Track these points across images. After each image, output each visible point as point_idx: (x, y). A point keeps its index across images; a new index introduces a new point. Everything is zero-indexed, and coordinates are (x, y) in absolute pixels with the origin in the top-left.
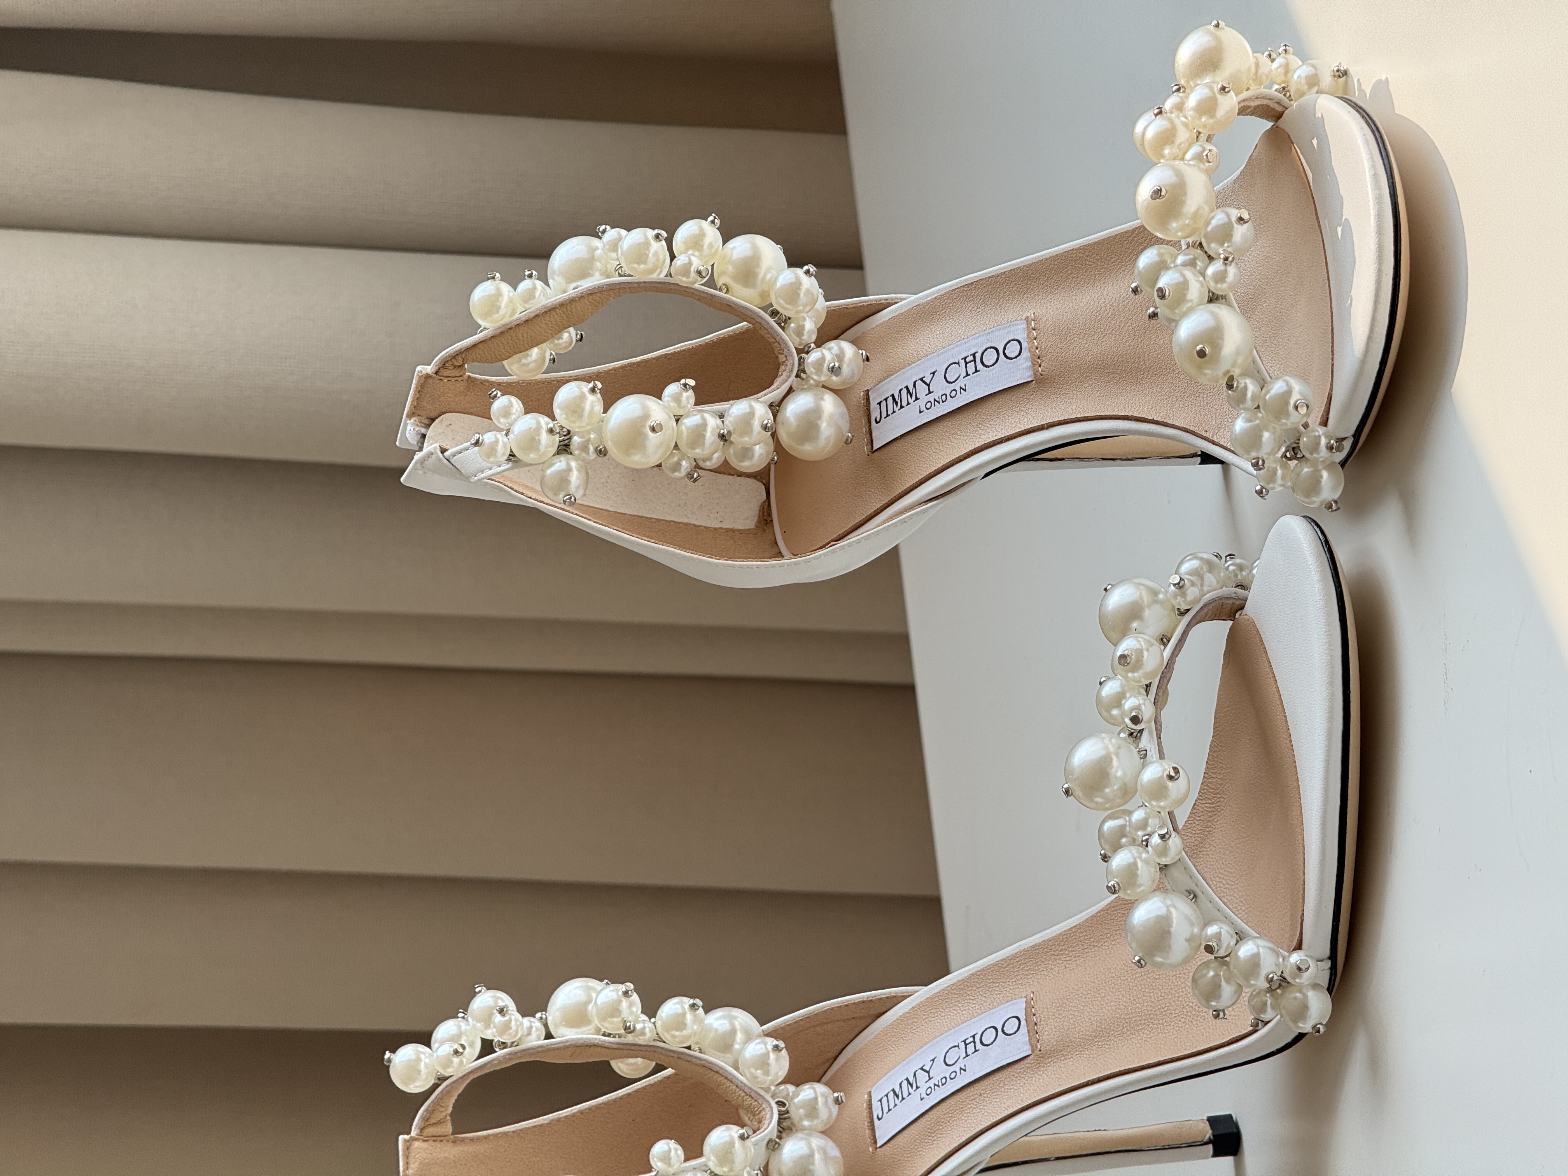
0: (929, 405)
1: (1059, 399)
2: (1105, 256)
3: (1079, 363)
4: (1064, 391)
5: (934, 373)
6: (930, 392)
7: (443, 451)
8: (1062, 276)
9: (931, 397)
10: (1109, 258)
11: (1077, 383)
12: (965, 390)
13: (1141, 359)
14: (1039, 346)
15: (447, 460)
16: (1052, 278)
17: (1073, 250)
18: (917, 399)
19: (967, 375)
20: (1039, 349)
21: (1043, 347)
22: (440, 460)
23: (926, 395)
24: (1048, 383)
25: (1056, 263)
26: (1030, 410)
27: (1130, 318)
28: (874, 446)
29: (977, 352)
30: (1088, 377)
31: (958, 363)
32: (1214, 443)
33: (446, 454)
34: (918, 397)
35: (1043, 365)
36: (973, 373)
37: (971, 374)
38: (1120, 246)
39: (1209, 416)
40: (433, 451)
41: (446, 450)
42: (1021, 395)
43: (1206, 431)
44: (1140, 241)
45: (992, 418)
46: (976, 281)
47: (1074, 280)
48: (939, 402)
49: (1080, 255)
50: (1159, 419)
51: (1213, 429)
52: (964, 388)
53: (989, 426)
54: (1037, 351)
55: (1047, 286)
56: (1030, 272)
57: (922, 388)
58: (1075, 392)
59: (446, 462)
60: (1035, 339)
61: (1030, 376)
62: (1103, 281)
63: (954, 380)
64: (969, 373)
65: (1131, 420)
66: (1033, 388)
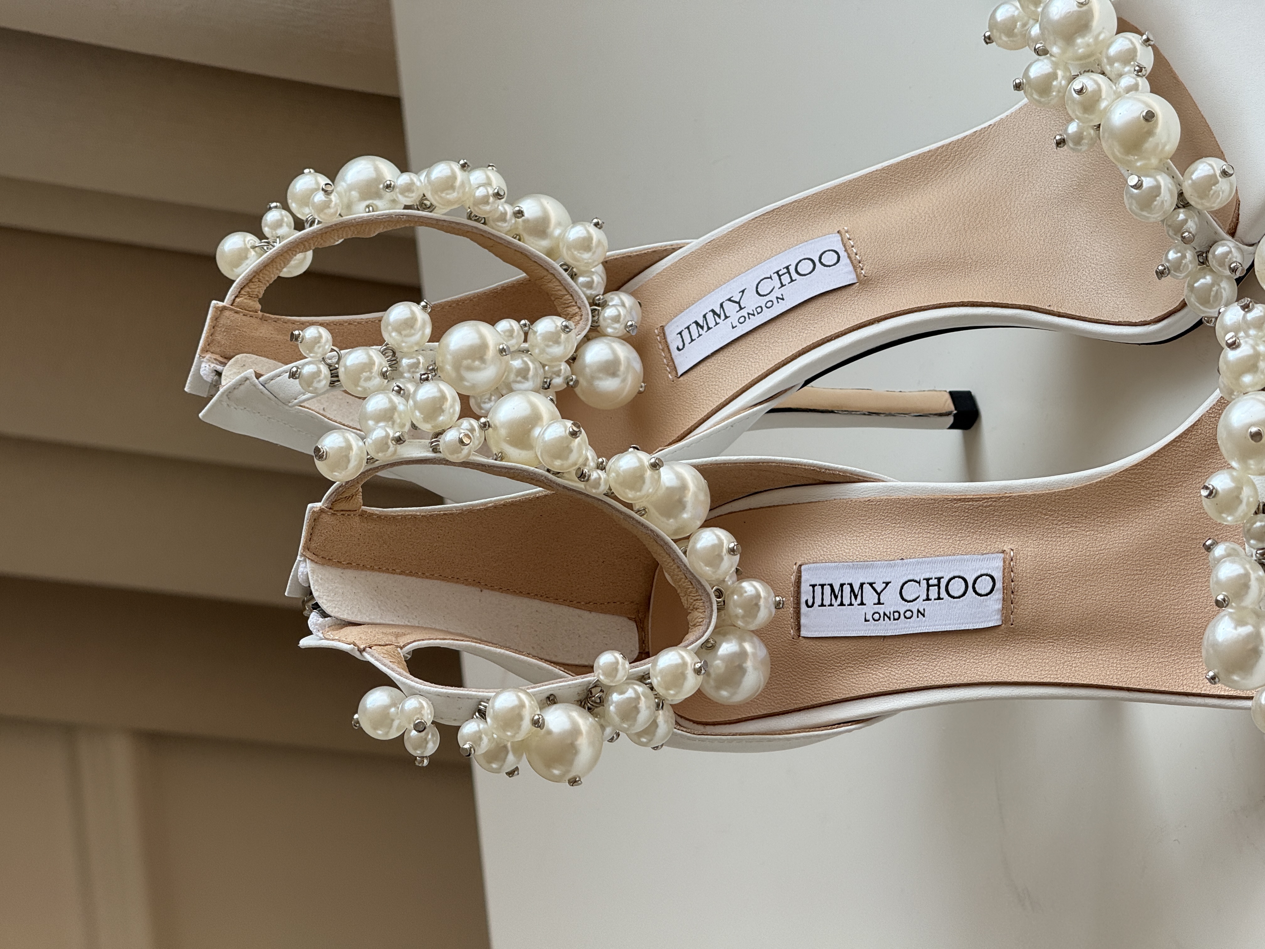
0: (742, 320)
1: (886, 296)
2: (910, 174)
3: (903, 264)
4: (890, 290)
5: (743, 291)
6: (741, 308)
7: (258, 376)
8: (868, 195)
9: (744, 313)
10: (914, 176)
11: (902, 282)
12: (783, 299)
13: (967, 255)
14: (859, 252)
15: (262, 385)
16: (857, 198)
17: (877, 171)
18: (726, 317)
19: (782, 286)
20: (859, 255)
21: (863, 253)
22: (255, 385)
23: (737, 312)
24: (872, 284)
25: (860, 183)
26: (856, 310)
27: (948, 221)
28: (678, 371)
29: (790, 265)
30: (913, 275)
31: (771, 278)
32: (1060, 315)
33: (261, 379)
34: (728, 315)
35: (864, 268)
36: (789, 283)
37: (787, 284)
38: (924, 164)
39: (1048, 294)
40: (248, 376)
41: (261, 375)
42: (845, 298)
43: (1050, 306)
44: (943, 159)
45: (816, 321)
46: (778, 208)
47: (881, 197)
48: (754, 315)
49: (884, 175)
50: (997, 301)
51: (1055, 304)
52: (781, 297)
53: (813, 329)
54: (857, 256)
55: (853, 205)
56: (834, 195)
57: (731, 308)
58: (902, 289)
59: (262, 387)
60: (853, 247)
61: (854, 279)
62: (911, 196)
63: (768, 292)
64: (784, 284)
65: (967, 306)
66: (857, 290)
